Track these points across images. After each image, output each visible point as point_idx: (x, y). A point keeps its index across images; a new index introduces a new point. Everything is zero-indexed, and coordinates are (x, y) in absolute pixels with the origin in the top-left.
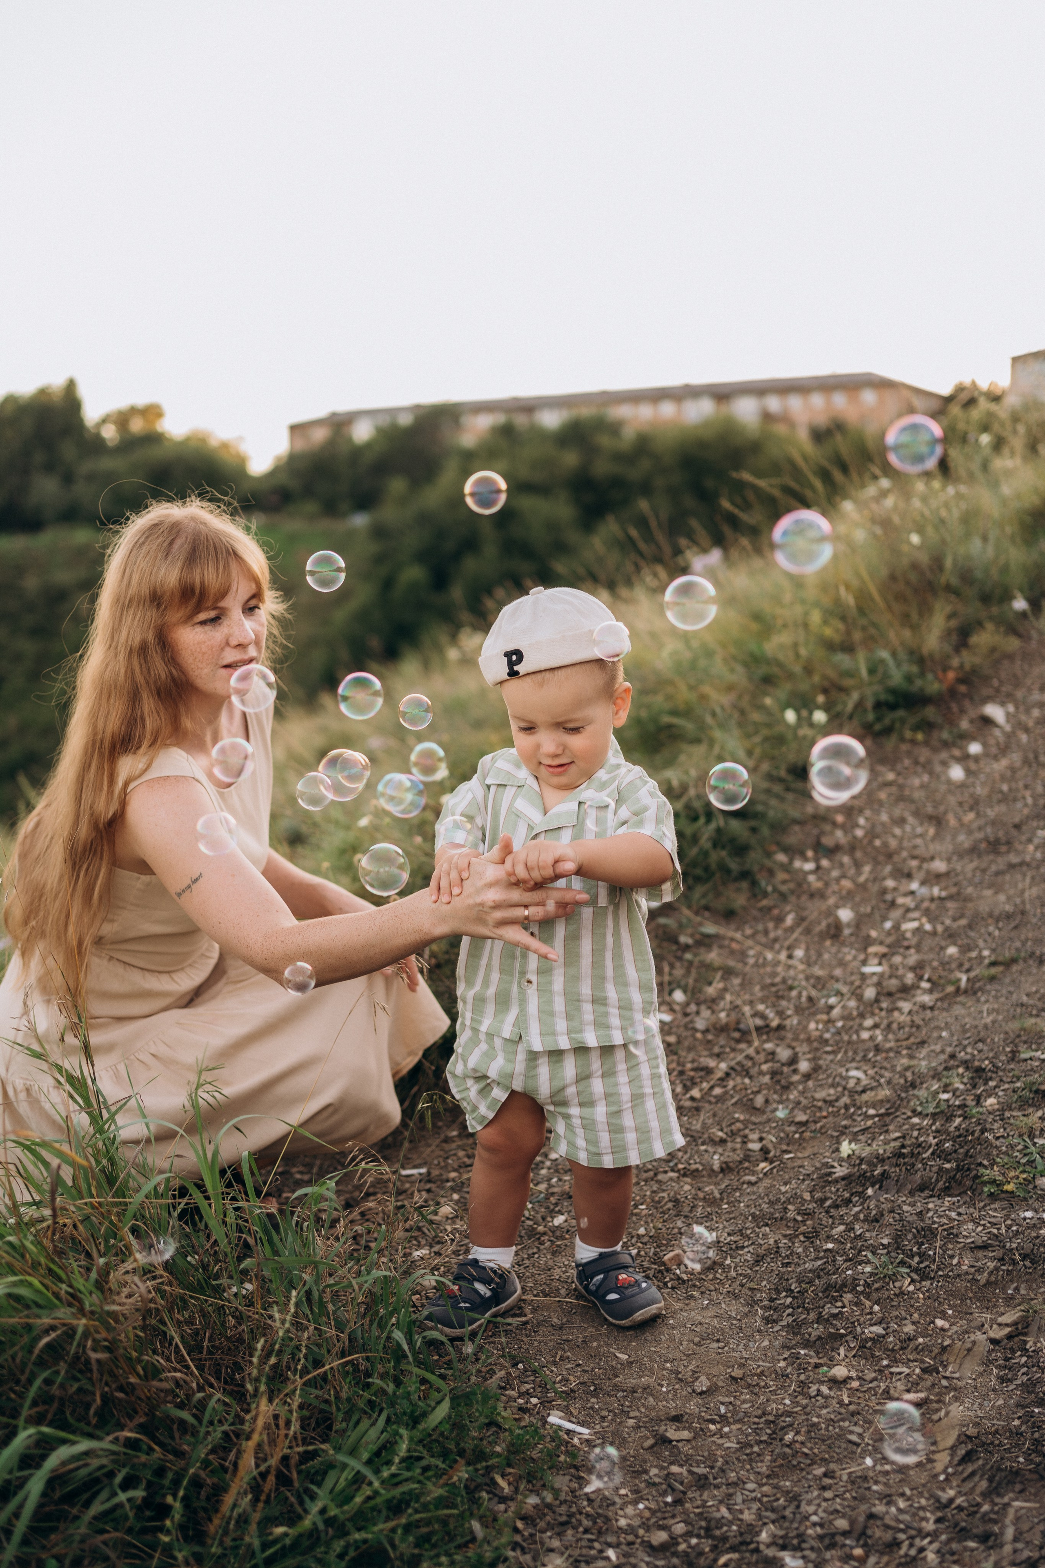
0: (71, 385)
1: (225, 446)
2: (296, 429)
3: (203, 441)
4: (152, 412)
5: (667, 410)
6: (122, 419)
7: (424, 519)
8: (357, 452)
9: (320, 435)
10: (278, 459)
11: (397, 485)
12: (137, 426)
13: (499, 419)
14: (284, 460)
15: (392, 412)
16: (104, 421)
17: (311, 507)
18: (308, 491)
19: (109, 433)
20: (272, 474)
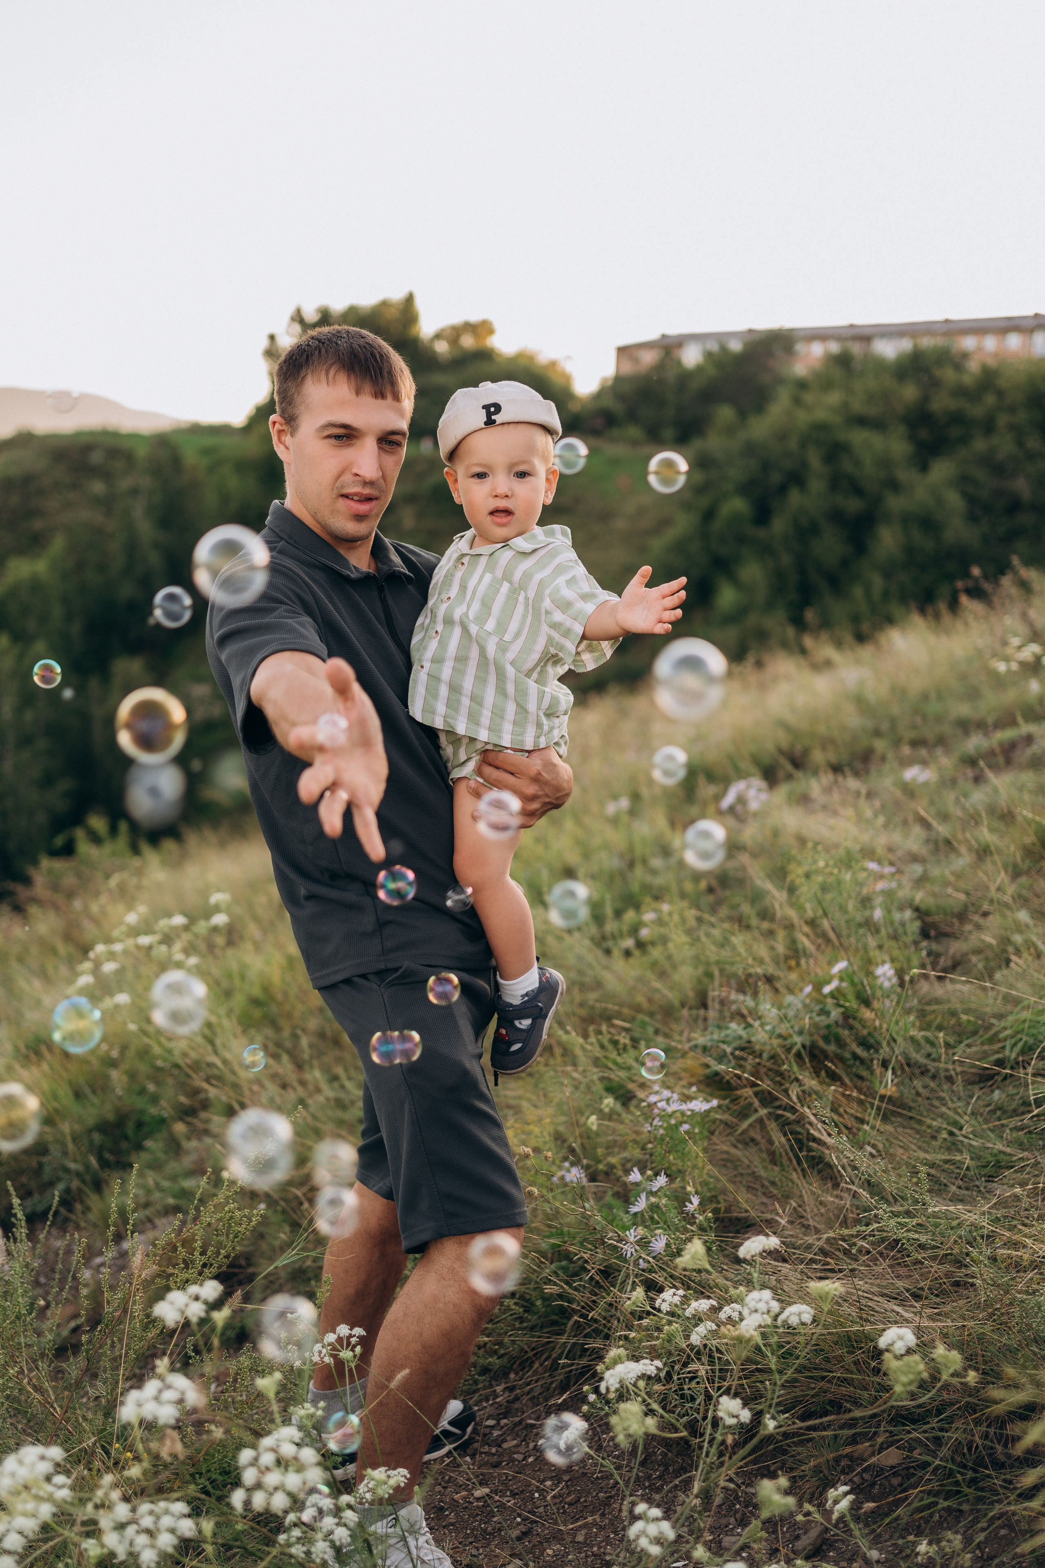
0: (410, 299)
1: (553, 364)
2: (622, 351)
3: (531, 358)
4: (482, 329)
5: (1014, 341)
6: (454, 334)
7: (750, 449)
8: (685, 377)
9: (649, 358)
10: (605, 380)
11: (725, 413)
12: (468, 342)
13: (834, 347)
14: (610, 383)
15: (721, 338)
16: (438, 336)
17: (634, 432)
18: (632, 416)
19: (442, 348)
20: (598, 396)
